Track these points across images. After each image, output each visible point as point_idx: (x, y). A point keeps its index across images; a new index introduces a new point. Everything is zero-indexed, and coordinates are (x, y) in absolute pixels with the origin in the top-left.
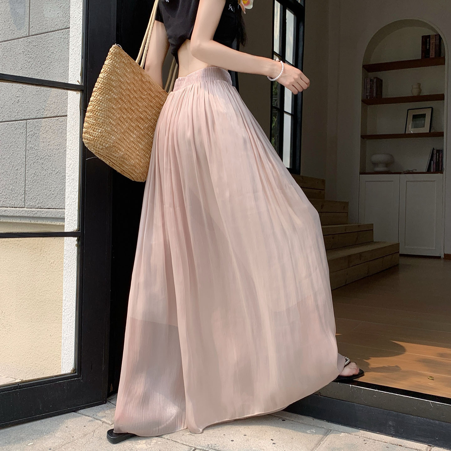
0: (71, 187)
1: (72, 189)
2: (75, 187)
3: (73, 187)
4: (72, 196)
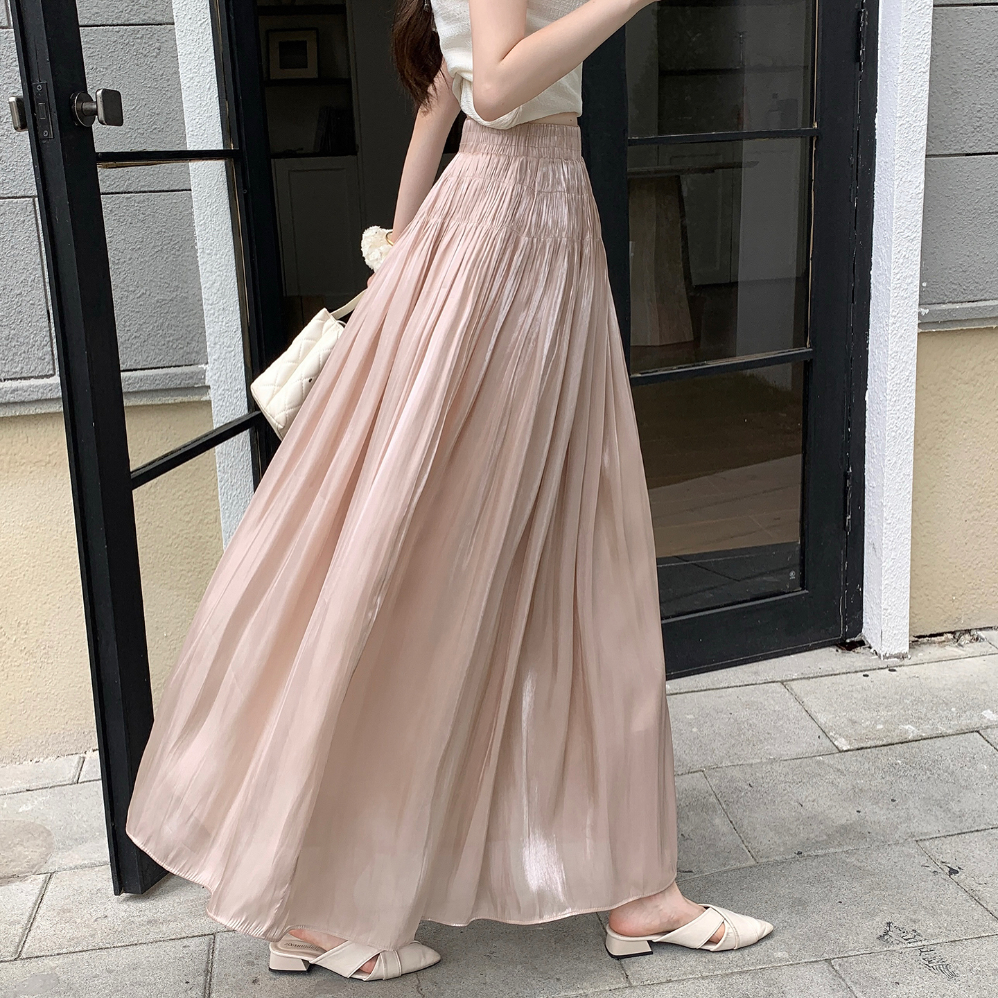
0: (220, 323)
1: (224, 327)
2: (230, 324)
3: (224, 323)
4: (225, 340)
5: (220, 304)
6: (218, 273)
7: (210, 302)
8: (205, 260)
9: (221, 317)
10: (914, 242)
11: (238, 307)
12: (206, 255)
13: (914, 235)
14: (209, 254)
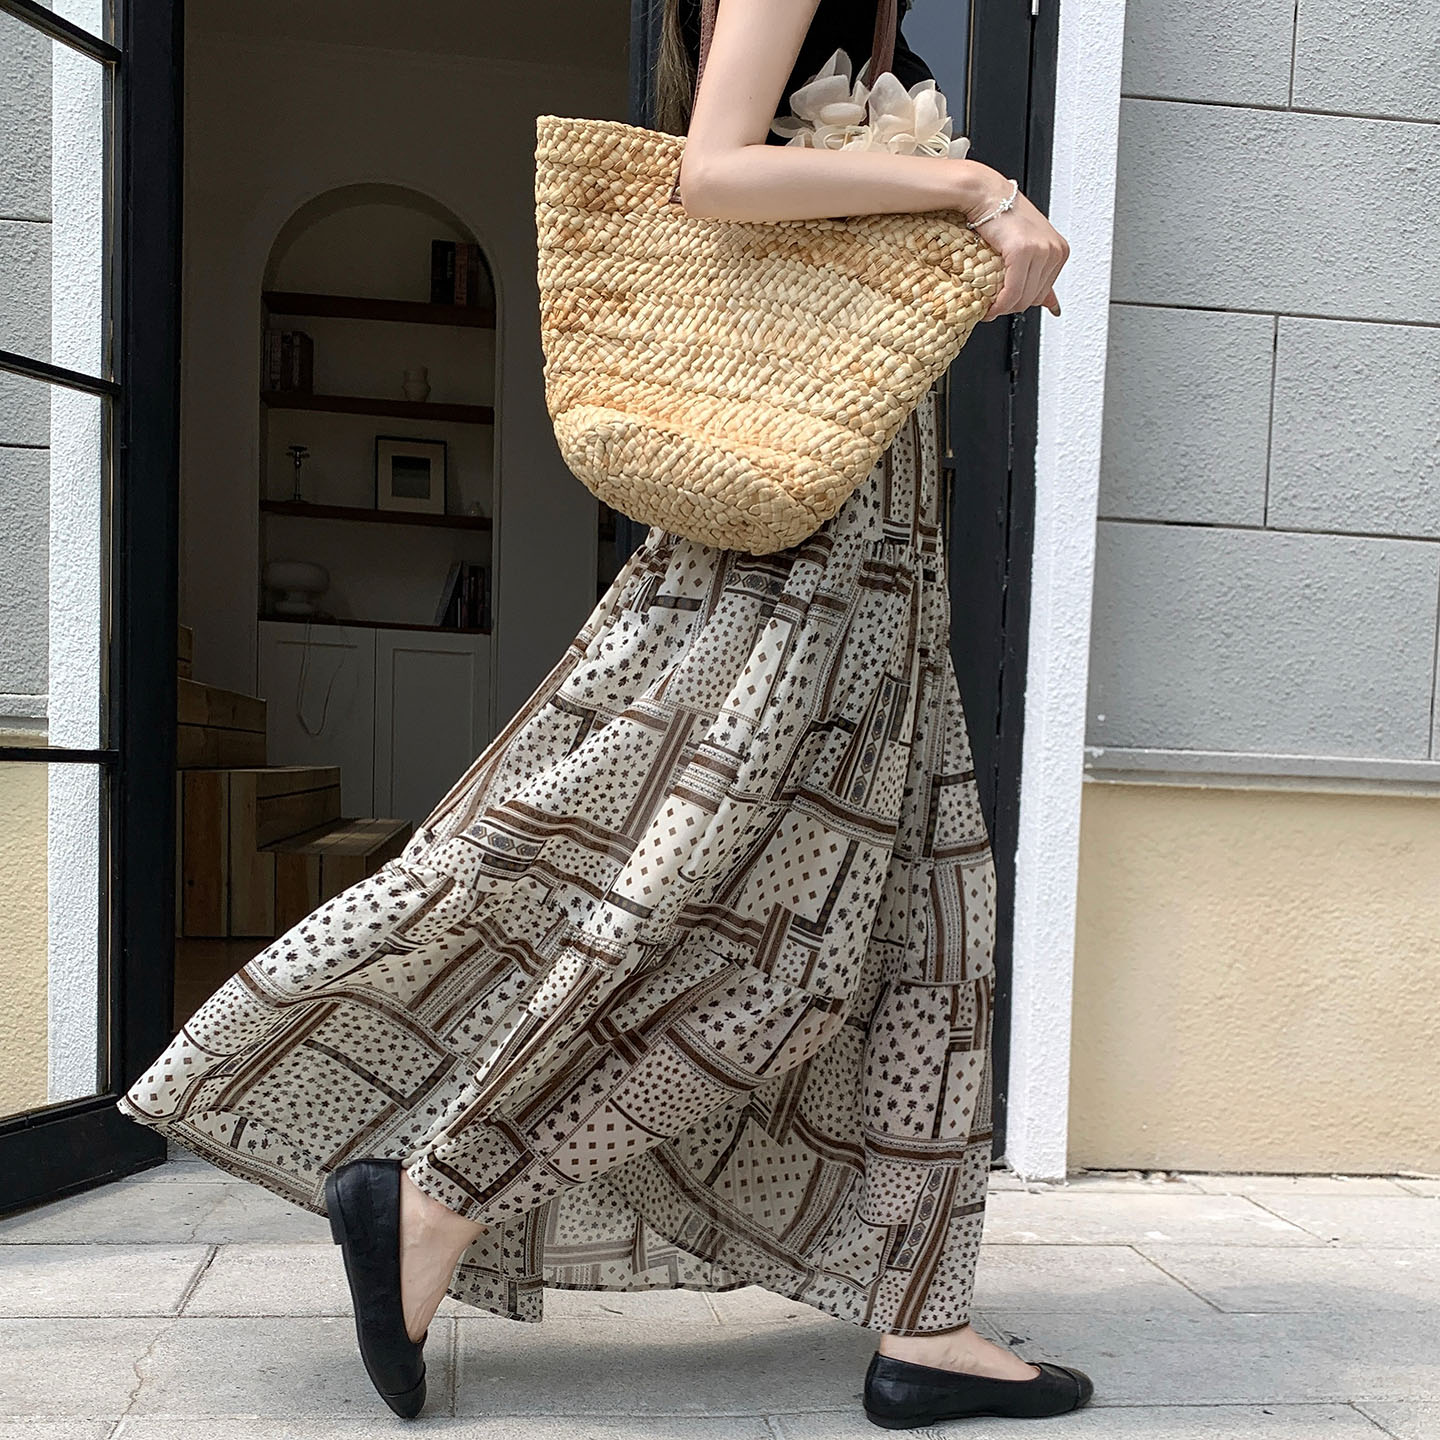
0: (70, 638)
1: (75, 644)
2: (84, 640)
3: (76, 638)
4: (76, 662)
5: (74, 611)
6: (75, 568)
7: (60, 607)
8: (58, 548)
9: (73, 629)
10: (1079, 646)
11: (98, 618)
12: (59, 543)
13: (1079, 634)
14: (64, 541)
